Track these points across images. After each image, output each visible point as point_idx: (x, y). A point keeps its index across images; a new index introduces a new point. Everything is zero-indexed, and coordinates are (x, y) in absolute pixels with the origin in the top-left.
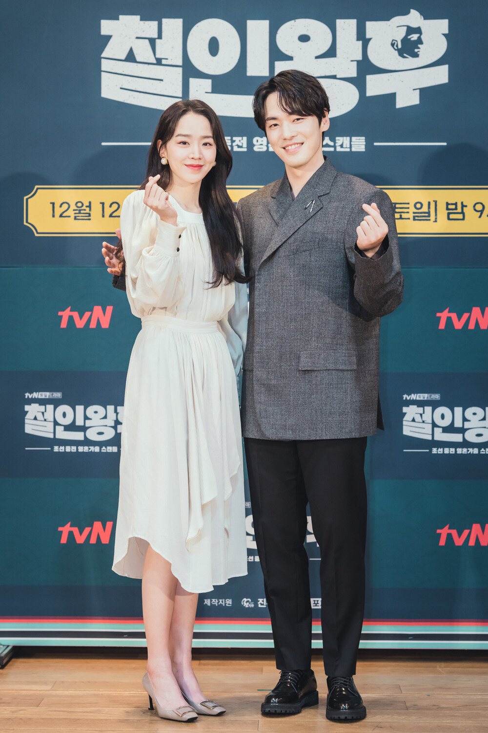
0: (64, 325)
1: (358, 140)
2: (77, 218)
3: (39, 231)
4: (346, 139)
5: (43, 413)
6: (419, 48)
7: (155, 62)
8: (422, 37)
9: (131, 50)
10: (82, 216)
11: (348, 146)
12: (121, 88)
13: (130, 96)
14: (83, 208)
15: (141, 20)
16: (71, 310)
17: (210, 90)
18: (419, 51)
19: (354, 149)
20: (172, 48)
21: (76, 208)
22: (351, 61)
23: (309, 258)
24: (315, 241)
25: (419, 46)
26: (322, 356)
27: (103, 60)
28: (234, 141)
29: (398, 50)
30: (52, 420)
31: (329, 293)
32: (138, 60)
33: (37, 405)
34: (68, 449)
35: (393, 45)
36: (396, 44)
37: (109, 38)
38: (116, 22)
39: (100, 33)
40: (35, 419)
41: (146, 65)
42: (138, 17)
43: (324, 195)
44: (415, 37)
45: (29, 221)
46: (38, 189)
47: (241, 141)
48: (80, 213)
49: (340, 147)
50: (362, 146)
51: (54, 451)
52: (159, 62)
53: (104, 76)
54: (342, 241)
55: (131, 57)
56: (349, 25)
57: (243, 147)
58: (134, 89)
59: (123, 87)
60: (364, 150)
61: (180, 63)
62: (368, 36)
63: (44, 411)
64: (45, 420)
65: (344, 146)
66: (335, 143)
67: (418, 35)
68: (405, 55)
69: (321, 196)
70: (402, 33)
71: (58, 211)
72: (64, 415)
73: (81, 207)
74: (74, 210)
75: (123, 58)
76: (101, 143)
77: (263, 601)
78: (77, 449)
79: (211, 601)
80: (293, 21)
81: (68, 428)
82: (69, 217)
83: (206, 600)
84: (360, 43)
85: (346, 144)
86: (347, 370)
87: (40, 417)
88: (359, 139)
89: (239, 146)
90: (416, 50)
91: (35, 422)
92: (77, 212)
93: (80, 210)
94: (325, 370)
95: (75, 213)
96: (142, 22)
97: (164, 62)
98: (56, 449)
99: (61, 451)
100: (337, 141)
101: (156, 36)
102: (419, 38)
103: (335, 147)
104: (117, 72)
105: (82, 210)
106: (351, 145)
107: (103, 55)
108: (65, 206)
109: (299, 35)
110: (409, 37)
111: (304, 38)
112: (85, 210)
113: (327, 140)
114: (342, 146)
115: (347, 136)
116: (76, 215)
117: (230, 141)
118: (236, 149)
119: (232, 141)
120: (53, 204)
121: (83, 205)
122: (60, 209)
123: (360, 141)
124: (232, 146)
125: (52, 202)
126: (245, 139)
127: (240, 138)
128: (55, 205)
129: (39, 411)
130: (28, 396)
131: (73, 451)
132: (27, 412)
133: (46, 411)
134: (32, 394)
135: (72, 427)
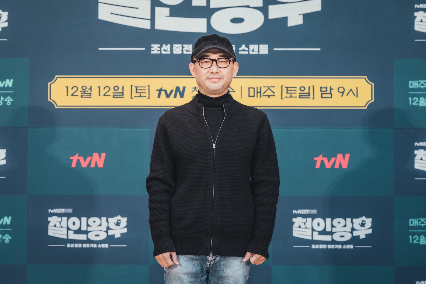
0: (74, 165)
1: (263, 47)
2: (83, 96)
3: (58, 105)
4: (256, 46)
5: (60, 222)
10: (86, 95)
11: (257, 50)
12: (111, 13)
13: (117, 18)
16: (79, 156)
17: (168, 14)
19: (261, 53)
21: (82, 90)
28: (184, 47)
30: (66, 227)
33: (56, 217)
34: (76, 246)
40: (55, 226)
45: (52, 98)
46: (57, 78)
48: (84, 93)
50: (266, 51)
51: (67, 247)
53: (100, 5)
57: (190, 51)
58: (119, 13)
59: (113, 12)
60: (267, 53)
63: (60, 220)
64: (61, 227)
65: (255, 50)
66: (249, 49)
71: (71, 92)
72: (74, 223)
74: (81, 91)
76: (98, 48)
78: (82, 246)
81: (76, 232)
82: (77, 95)
87: (58, 224)
88: (264, 46)
89: (187, 51)
91: (55, 228)
92: (83, 92)
93: (84, 92)
95: (81, 94)
98: (68, 245)
99: (71, 247)
103: (248, 51)
104: (109, 3)
105: (86, 91)
106: (259, 50)
108: (75, 89)
112: (88, 91)
113: (243, 47)
114: (253, 51)
115: (256, 44)
116: (82, 94)
117: (181, 47)
118: (185, 52)
119: (183, 47)
120: (67, 87)
121: (86, 88)
122: (72, 90)
123: (264, 47)
124: (182, 51)
125: (67, 86)
126: (191, 46)
127: (188, 45)
128: (69, 88)
129: (57, 221)
130: (50, 212)
131: (79, 247)
132: (50, 222)
133: (62, 221)
134: (53, 210)
135: (79, 231)
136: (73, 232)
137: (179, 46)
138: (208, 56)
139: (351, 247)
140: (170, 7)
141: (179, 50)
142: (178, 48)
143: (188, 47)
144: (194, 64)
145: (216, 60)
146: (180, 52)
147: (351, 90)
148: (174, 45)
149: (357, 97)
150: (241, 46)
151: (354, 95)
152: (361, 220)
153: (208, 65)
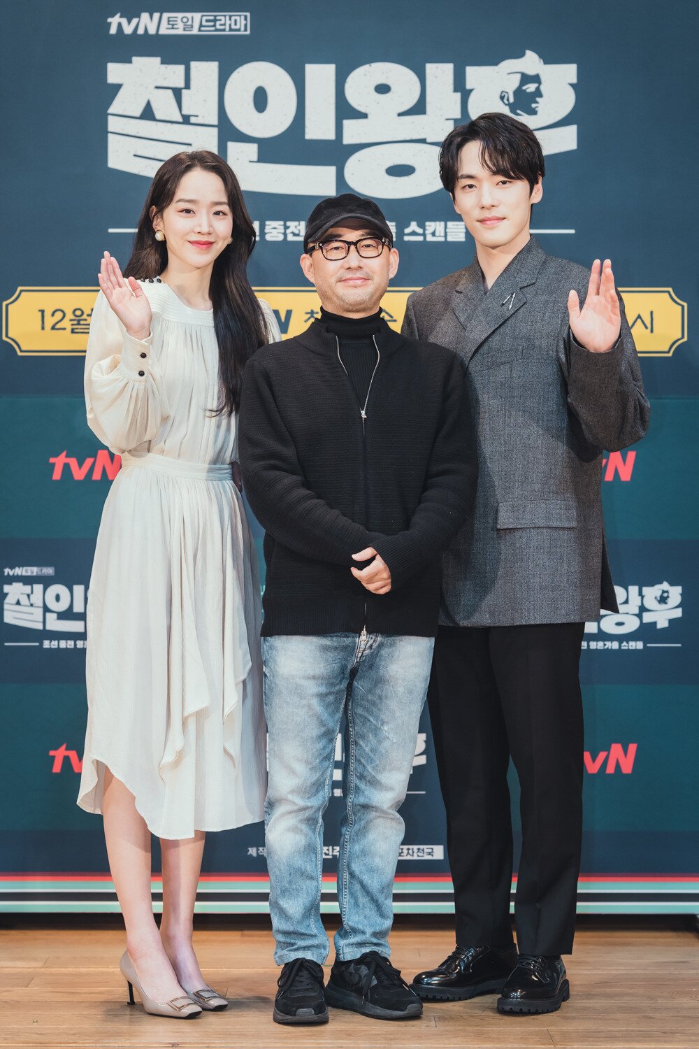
0: (57, 475)
1: (455, 227)
2: (75, 331)
3: (23, 349)
4: (440, 225)
5: (28, 596)
6: (537, 103)
7: (181, 120)
8: (542, 88)
9: (149, 104)
10: (81, 329)
11: (443, 234)
12: (135, 155)
13: (146, 166)
14: (83, 317)
15: (163, 63)
16: (67, 456)
17: (255, 158)
18: (537, 107)
19: (450, 239)
20: (205, 101)
21: (73, 317)
22: (447, 119)
23: (509, 373)
24: (517, 350)
25: (538, 99)
26: (529, 509)
27: (110, 118)
28: (288, 227)
29: (509, 105)
30: (41, 605)
31: (538, 421)
32: (158, 117)
33: (20, 584)
34: (63, 644)
35: (502, 98)
36: (506, 98)
37: (118, 87)
38: (127, 65)
39: (106, 80)
40: (18, 603)
41: (169, 125)
42: (158, 60)
43: (528, 286)
44: (531, 88)
45: (10, 335)
46: (21, 291)
47: (298, 227)
48: (79, 324)
49: (431, 235)
50: (460, 234)
51: (44, 647)
52: (186, 120)
53: (111, 137)
54: (554, 349)
55: (148, 114)
56: (444, 72)
57: (301, 234)
58: (152, 157)
59: (138, 154)
60: (463, 240)
61: (215, 122)
62: (468, 87)
63: (29, 592)
64: (32, 605)
65: (437, 234)
66: (424, 230)
67: (536, 85)
68: (519, 111)
69: (524, 287)
70: (515, 82)
71: (50, 321)
72: (58, 598)
73: (81, 316)
74: (71, 320)
75: (138, 114)
76: (108, 229)
77: (328, 850)
78: (75, 644)
79: (258, 850)
80: (367, 66)
81: (62, 616)
82: (64, 329)
83: (250, 849)
84: (458, 95)
85: (440, 232)
86: (564, 528)
87: (24, 600)
88: (457, 225)
89: (295, 235)
90: (534, 105)
91: (18, 608)
92: (75, 322)
93: (79, 321)
94: (533, 528)
95: (72, 325)
96: (164, 66)
97: (193, 120)
98: (46, 644)
99: (53, 647)
100: (427, 228)
101: (181, 84)
102: (538, 89)
103: (424, 235)
104: (130, 134)
105: (82, 320)
106: (446, 233)
107: (110, 111)
108: (59, 315)
109: (375, 84)
110: (524, 88)
111: (383, 89)
112: (86, 320)
113: (413, 226)
114: (433, 234)
115: (440, 221)
116: (74, 327)
117: (282, 227)
118: (290, 238)
119: (286, 227)
120: (42, 312)
121: (83, 313)
122: (52, 318)
123: (458, 227)
124: (285, 234)
125: (41, 309)
126: (303, 224)
127: (296, 223)
128: (46, 314)
129: (22, 594)
130: (8, 573)
131: (69, 647)
132: (7, 594)
133: (32, 593)
134: (13, 570)
135: (68, 615)
136: (55, 616)
137: (278, 224)
138: (340, 236)
139: (639, 645)
140: (260, 142)
141: (278, 233)
142: (275, 228)
143: (296, 227)
144: (311, 255)
145: (355, 244)
146: (281, 238)
147: (639, 317)
148: (267, 223)
149: (652, 331)
150: (408, 225)
151: (646, 328)
152: (659, 590)
153: (341, 254)
